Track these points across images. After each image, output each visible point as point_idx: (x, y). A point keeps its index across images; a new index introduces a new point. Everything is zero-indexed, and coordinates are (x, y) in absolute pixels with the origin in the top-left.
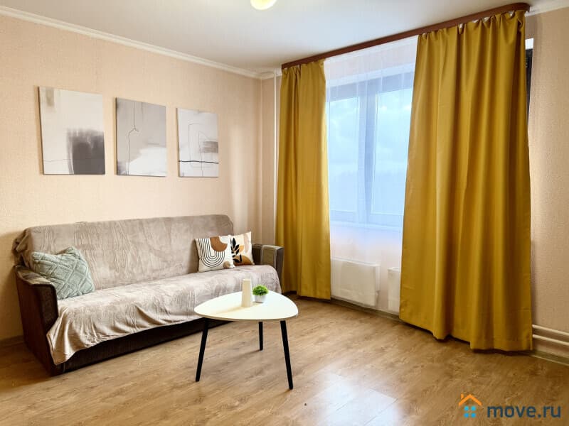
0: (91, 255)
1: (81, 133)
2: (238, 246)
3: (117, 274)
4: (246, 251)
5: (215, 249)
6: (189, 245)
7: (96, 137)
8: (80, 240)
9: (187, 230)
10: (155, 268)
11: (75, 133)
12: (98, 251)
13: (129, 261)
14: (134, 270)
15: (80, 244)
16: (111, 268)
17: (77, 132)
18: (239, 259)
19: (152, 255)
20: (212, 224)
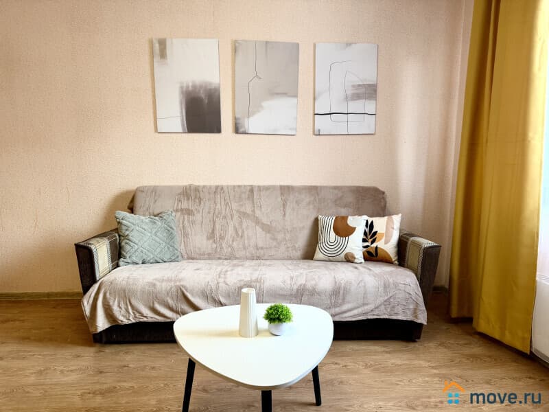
0: (188, 221)
1: (194, 86)
2: (376, 233)
3: (214, 246)
4: (386, 243)
5: (337, 232)
6: (309, 223)
7: (210, 90)
8: (180, 204)
9: (309, 203)
10: (260, 244)
11: (188, 87)
12: (198, 217)
13: (230, 232)
14: (234, 243)
15: (179, 207)
16: (208, 238)
17: (190, 84)
18: (373, 252)
19: (259, 229)
20: (350, 198)
